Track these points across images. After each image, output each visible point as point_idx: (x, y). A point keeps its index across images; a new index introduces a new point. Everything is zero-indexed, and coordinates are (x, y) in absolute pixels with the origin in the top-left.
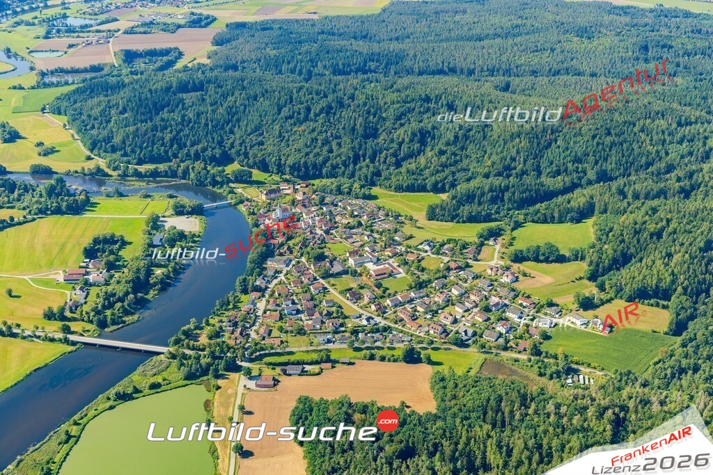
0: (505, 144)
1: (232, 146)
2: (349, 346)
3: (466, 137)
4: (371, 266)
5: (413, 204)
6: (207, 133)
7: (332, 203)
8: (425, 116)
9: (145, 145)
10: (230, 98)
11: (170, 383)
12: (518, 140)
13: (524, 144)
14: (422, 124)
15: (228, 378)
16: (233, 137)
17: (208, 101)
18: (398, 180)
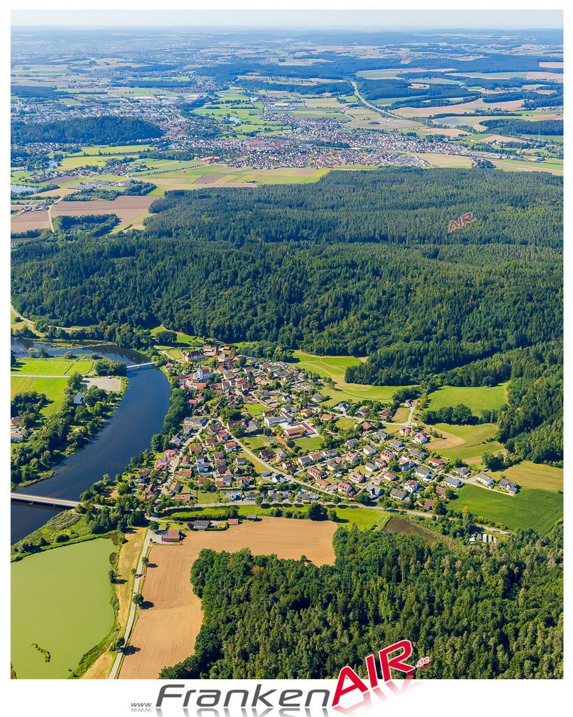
0: (426, 309)
1: (159, 309)
2: (257, 503)
3: (389, 302)
4: (285, 426)
5: (334, 367)
6: (135, 296)
7: (253, 365)
8: (350, 281)
9: (74, 307)
10: (160, 263)
11: (78, 537)
12: (439, 305)
13: (446, 309)
14: (346, 289)
15: (135, 532)
16: (160, 300)
17: (138, 265)
18: (320, 344)
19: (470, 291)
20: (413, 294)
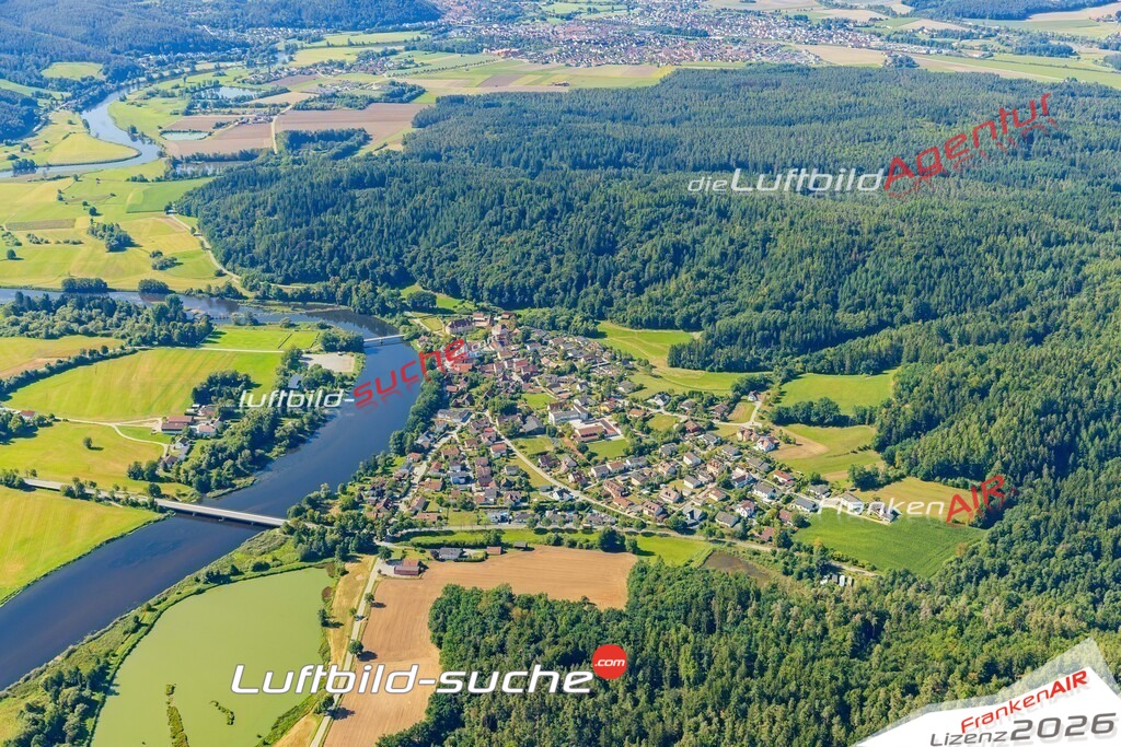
0: (790, 265)
1: (414, 260)
2: (529, 527)
3: (738, 255)
4: (577, 425)
5: (654, 345)
6: (380, 243)
7: (540, 341)
8: (685, 226)
9: (296, 257)
10: (419, 197)
11: (282, 565)
12: (809, 260)
13: (817, 265)
14: (678, 237)
15: (359, 561)
16: (416, 248)
17: (388, 198)
18: (636, 312)
19: (854, 241)
20: (773, 244)
